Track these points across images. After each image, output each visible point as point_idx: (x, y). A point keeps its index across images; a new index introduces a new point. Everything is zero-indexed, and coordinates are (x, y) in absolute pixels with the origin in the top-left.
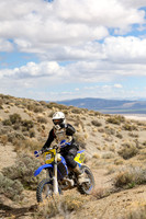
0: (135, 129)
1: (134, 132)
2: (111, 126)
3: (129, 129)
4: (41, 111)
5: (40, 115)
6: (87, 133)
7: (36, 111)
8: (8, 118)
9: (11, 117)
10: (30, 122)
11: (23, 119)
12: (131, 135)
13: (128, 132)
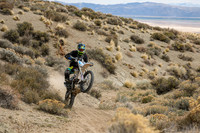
0: (189, 49)
1: (187, 54)
2: (157, 44)
3: (181, 49)
4: (64, 19)
5: (61, 25)
6: (120, 54)
7: (57, 20)
8: (15, 28)
9: (20, 26)
10: (44, 35)
11: (35, 30)
12: (183, 58)
13: (179, 53)
